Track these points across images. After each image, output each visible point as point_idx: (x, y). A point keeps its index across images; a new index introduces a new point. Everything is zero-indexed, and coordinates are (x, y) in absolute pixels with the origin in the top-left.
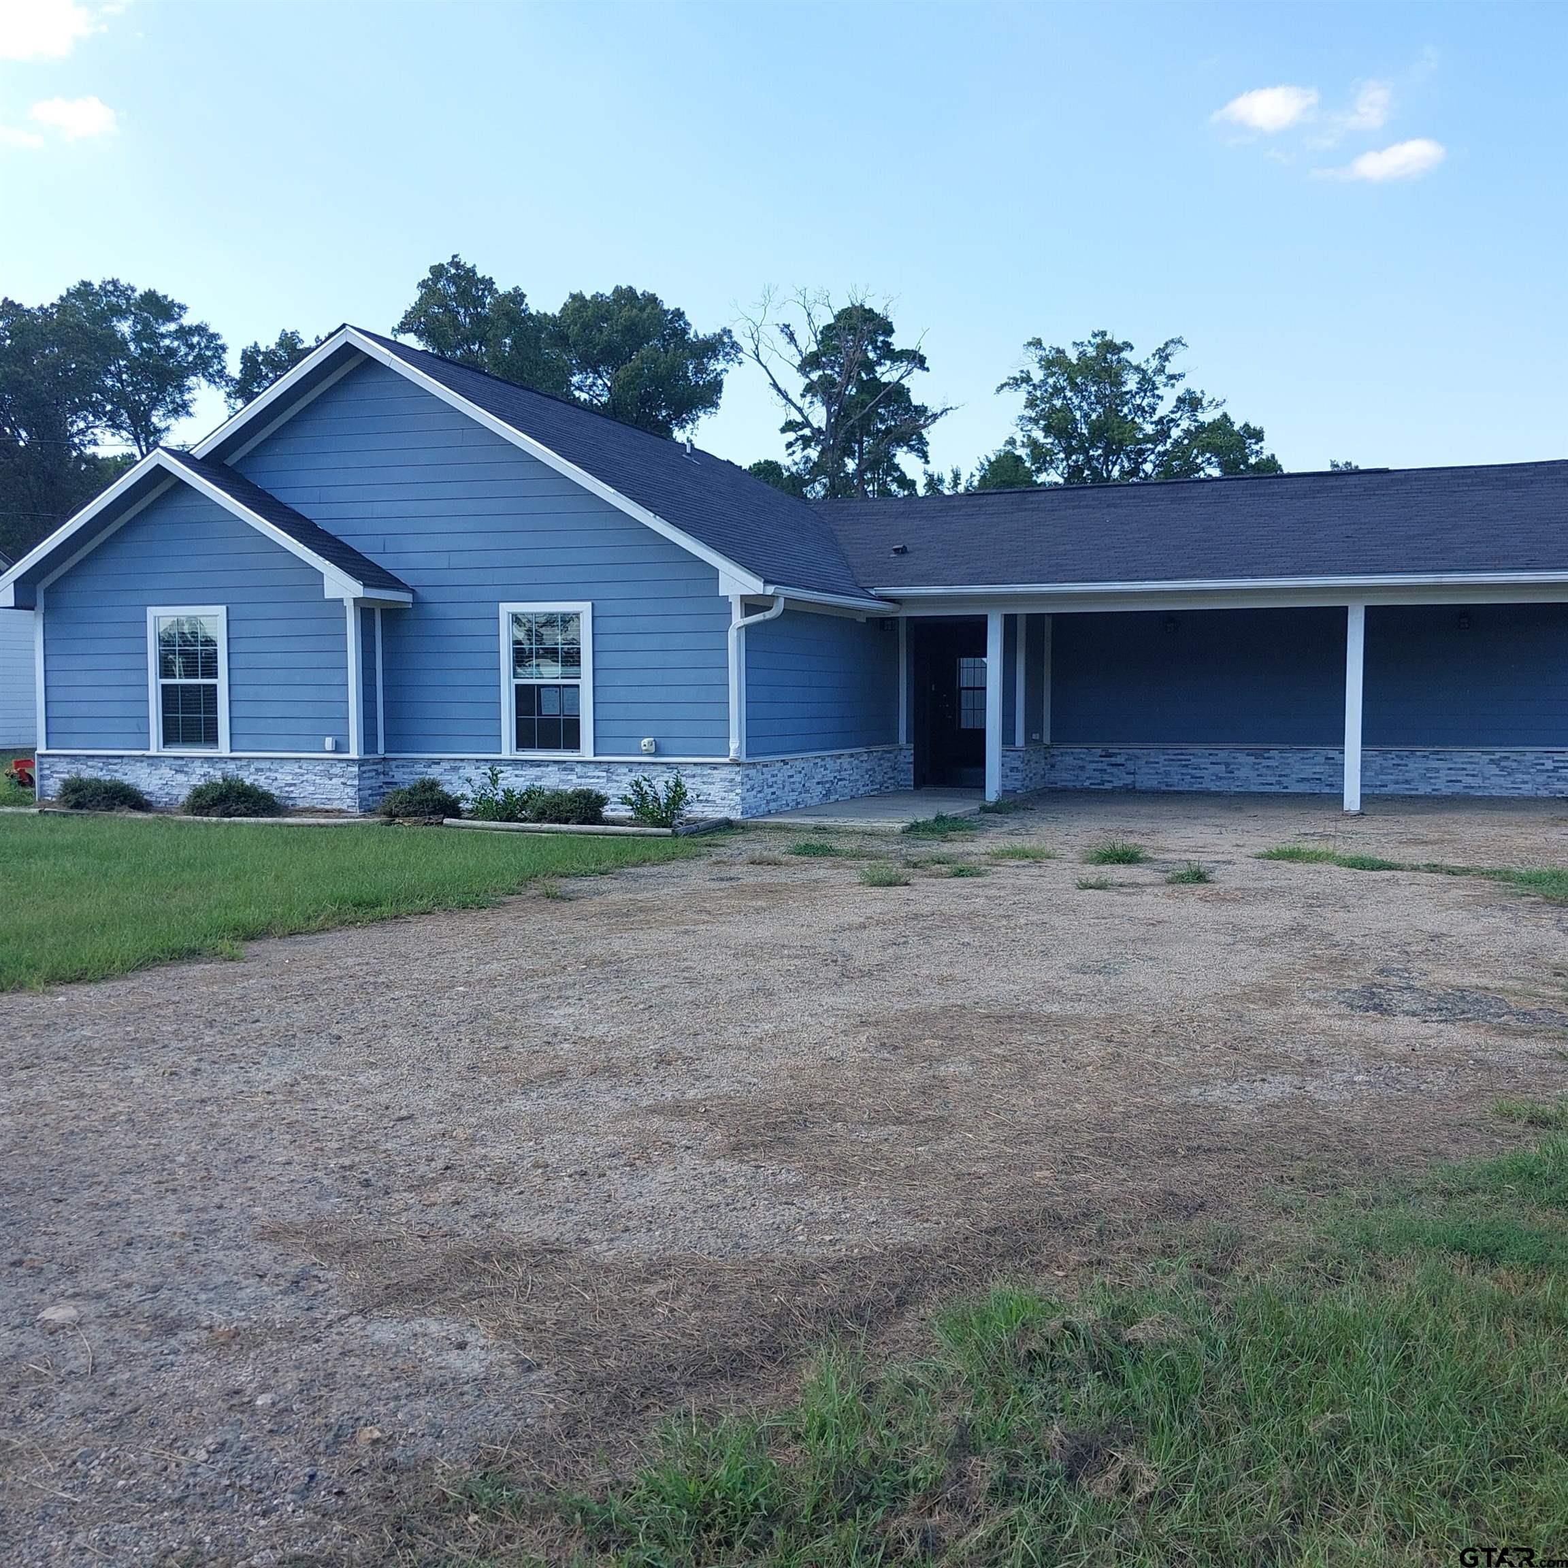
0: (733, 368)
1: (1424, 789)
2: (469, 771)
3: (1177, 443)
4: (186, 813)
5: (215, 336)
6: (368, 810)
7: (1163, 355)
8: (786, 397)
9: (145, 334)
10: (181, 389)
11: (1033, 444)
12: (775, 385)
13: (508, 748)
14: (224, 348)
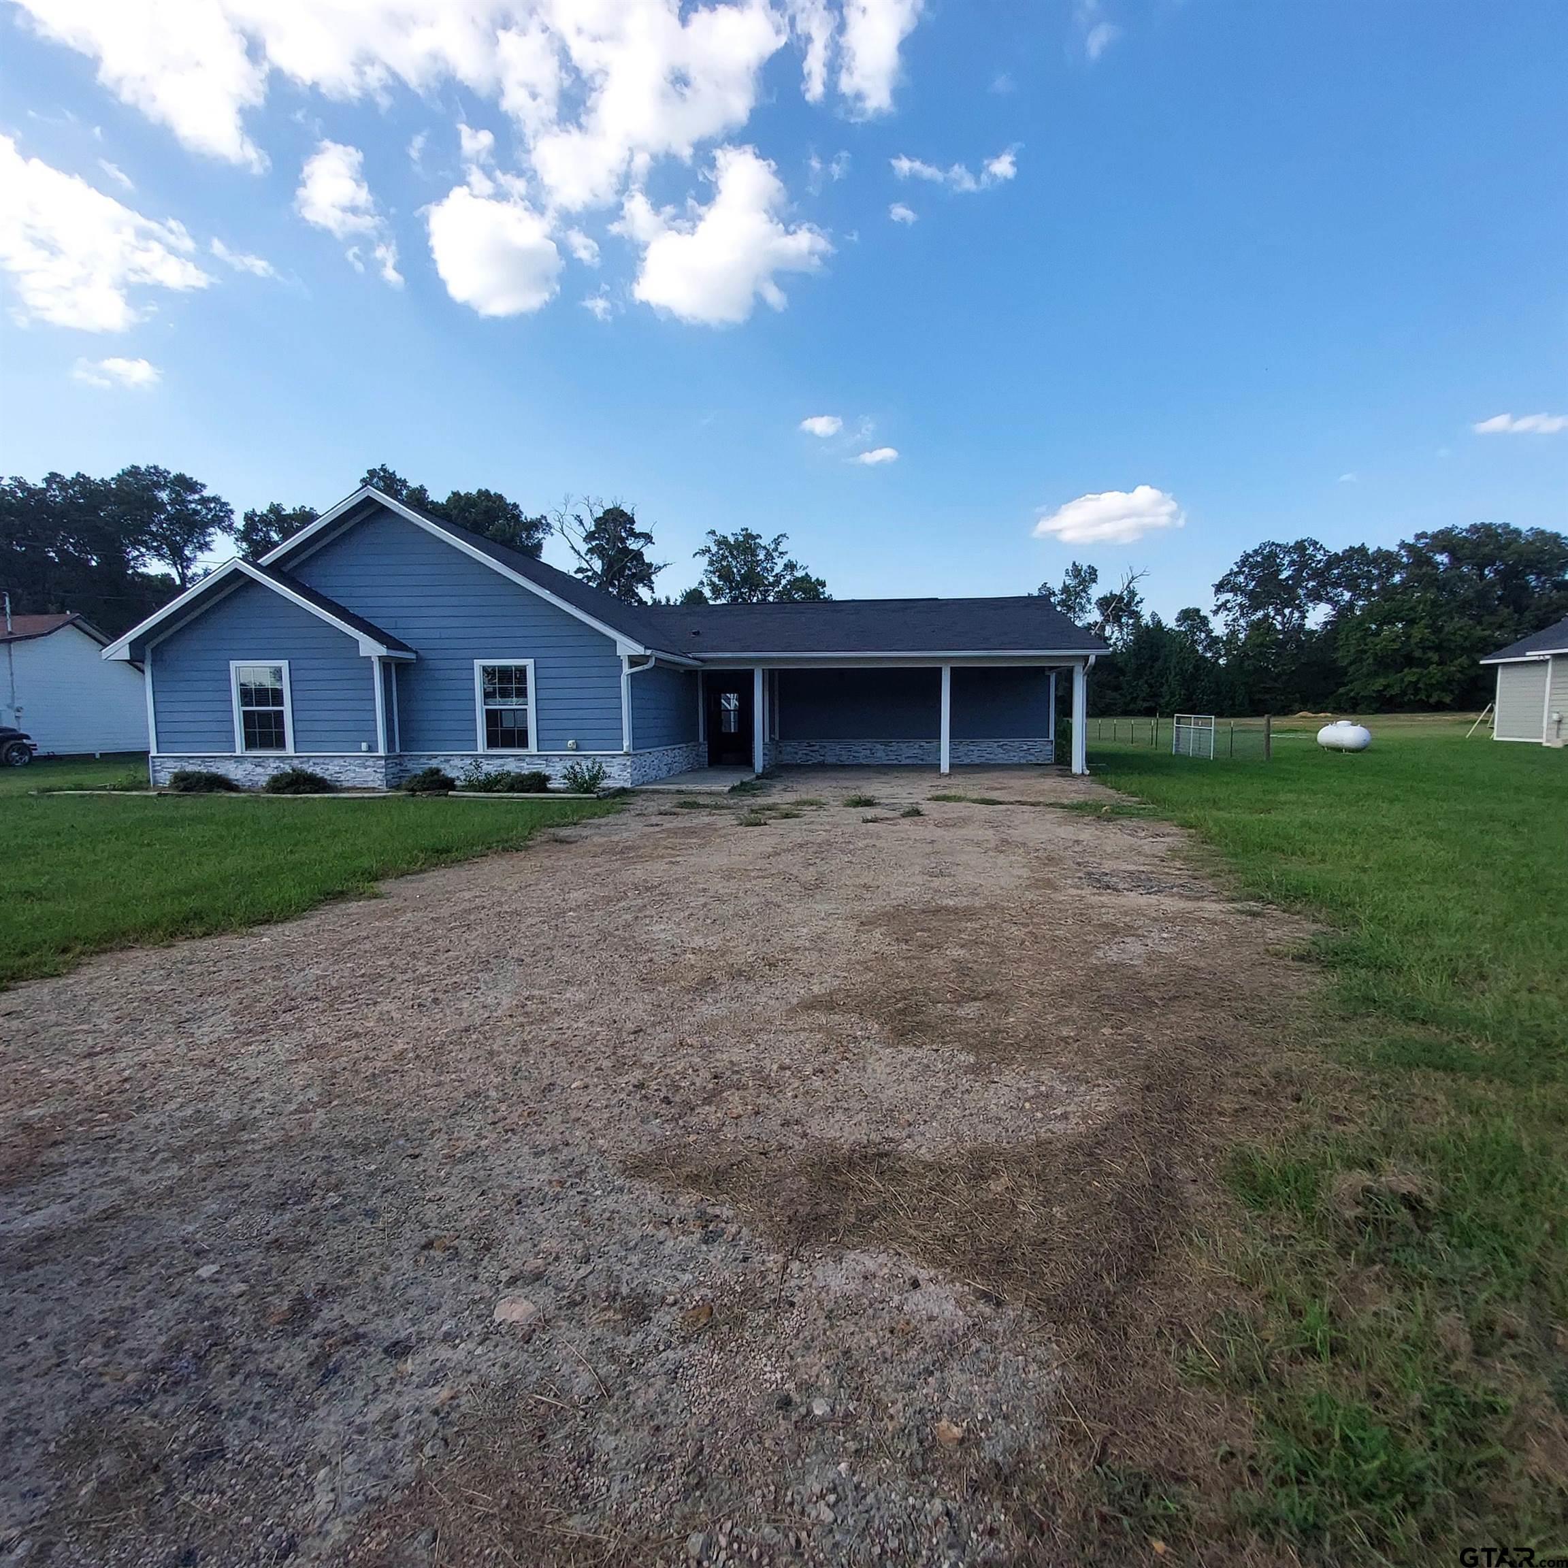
0: (548, 537)
1: (967, 761)
2: (457, 762)
3: (785, 586)
4: (268, 792)
5: (226, 504)
6: (391, 787)
7: (777, 542)
8: (579, 554)
9: (178, 500)
10: (204, 534)
11: (712, 584)
12: (573, 548)
13: (481, 748)
14: (232, 512)
